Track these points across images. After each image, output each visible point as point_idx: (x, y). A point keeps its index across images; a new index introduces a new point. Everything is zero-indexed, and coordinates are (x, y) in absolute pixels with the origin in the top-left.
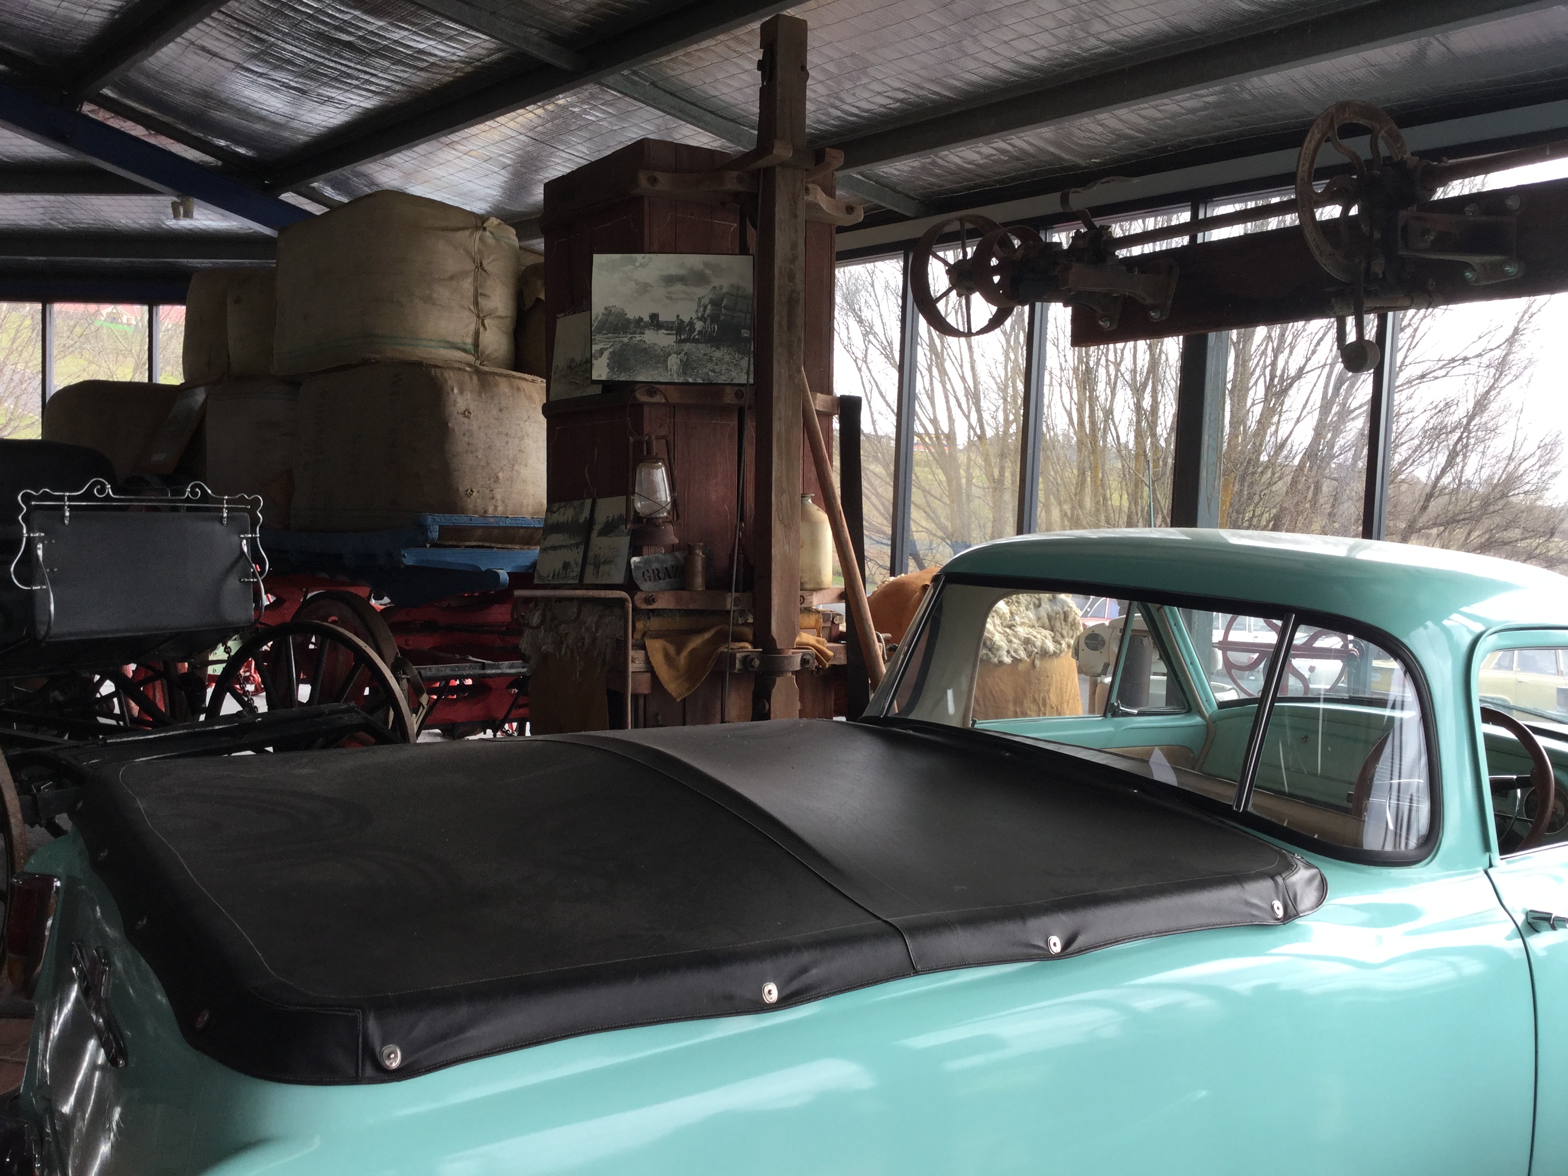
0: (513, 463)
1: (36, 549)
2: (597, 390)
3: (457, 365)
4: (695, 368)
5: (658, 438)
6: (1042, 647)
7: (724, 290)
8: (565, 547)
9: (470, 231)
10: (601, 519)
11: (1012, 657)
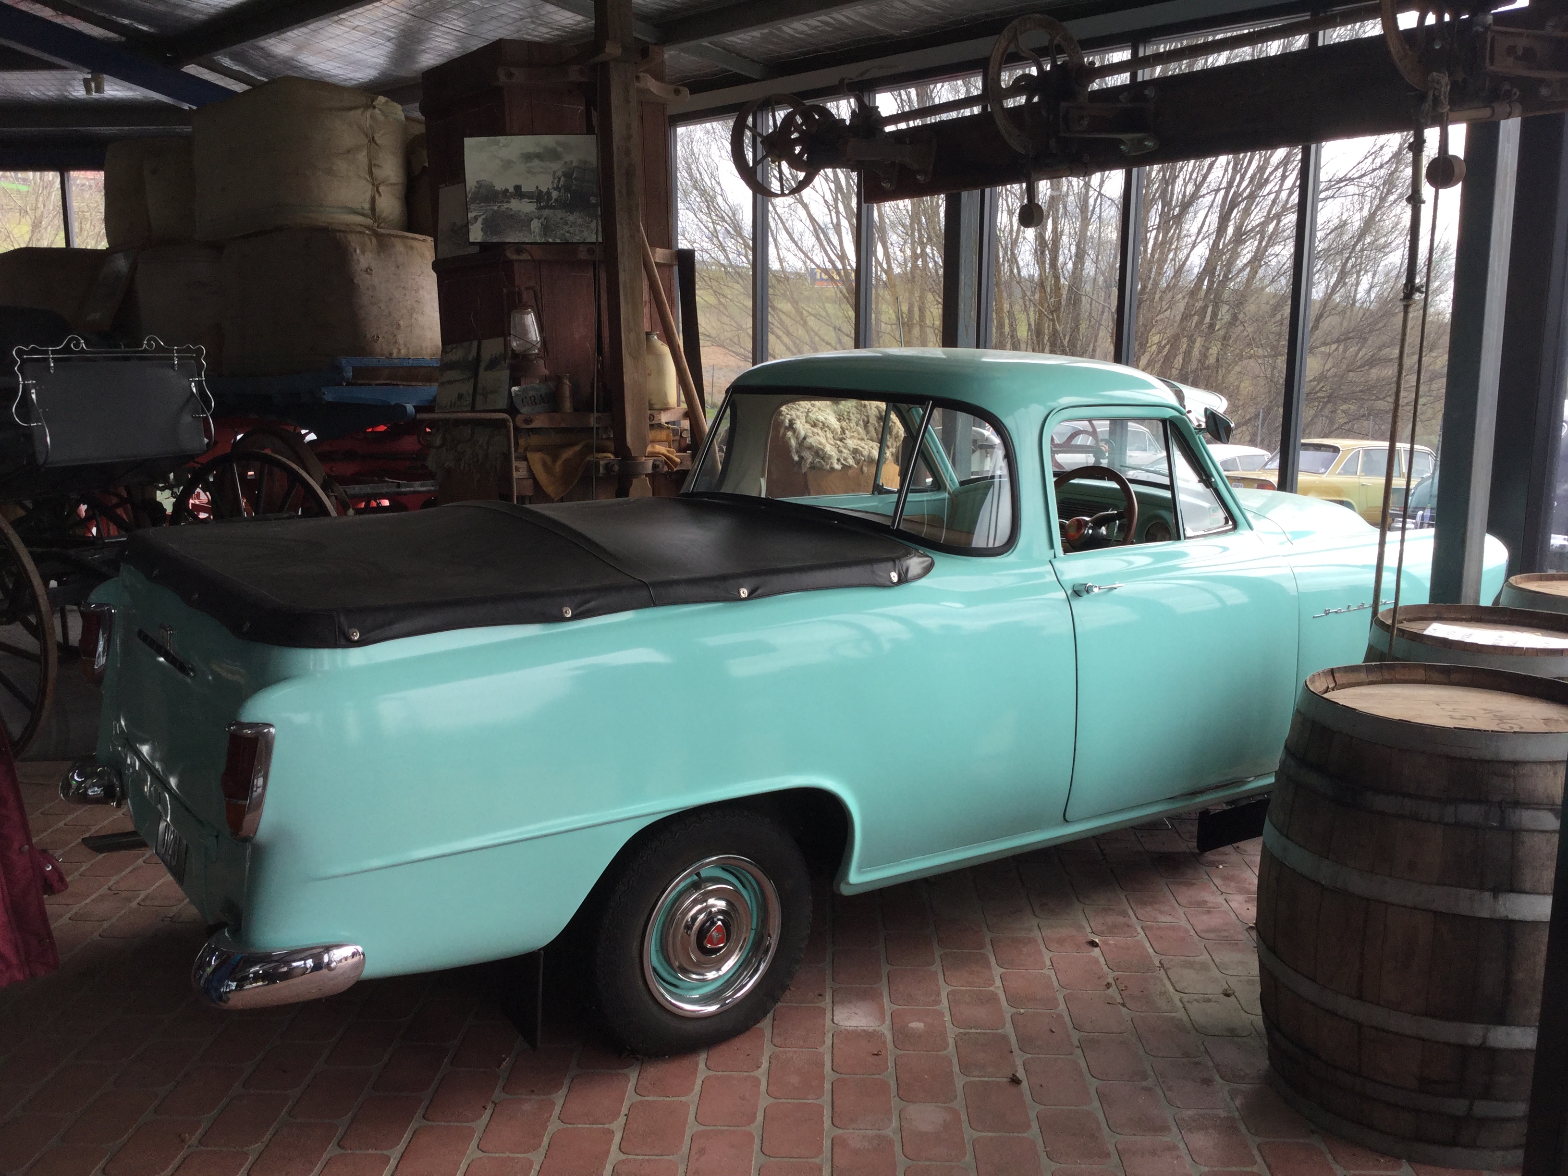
0: (412, 311)
1: (31, 394)
2: (476, 249)
3: (359, 229)
4: (554, 230)
5: (527, 289)
6: (869, 456)
7: (574, 164)
8: (458, 381)
9: (362, 109)
10: (486, 357)
11: (842, 464)
